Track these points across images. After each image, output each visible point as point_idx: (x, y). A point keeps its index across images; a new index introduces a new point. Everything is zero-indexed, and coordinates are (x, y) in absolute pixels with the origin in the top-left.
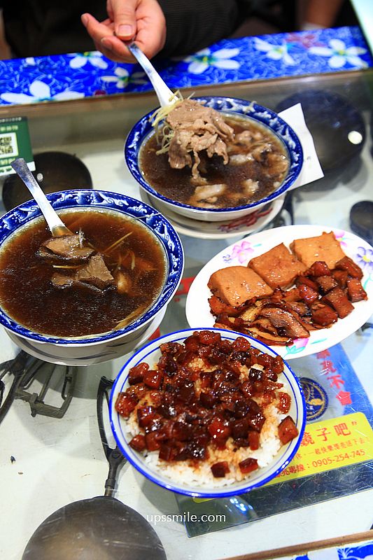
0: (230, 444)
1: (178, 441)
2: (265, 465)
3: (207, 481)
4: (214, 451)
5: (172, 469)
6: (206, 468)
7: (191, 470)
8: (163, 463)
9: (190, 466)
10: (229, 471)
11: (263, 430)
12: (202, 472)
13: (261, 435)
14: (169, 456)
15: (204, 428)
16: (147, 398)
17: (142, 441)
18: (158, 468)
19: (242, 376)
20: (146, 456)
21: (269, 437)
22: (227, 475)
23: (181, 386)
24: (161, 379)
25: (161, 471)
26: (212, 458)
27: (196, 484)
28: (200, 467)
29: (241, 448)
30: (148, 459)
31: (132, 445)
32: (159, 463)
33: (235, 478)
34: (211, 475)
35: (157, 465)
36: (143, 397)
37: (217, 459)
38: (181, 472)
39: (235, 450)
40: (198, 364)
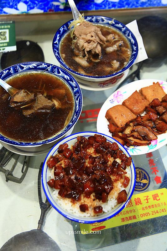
0: (92, 196)
1: (69, 188)
2: (107, 212)
3: (77, 212)
4: (84, 197)
5: (63, 201)
6: (78, 205)
7: (71, 204)
8: (60, 196)
9: (71, 202)
10: (88, 210)
11: (110, 194)
12: (76, 206)
13: (109, 196)
14: (63, 194)
15: (82, 185)
16: (62, 162)
17: (53, 183)
18: (57, 198)
19: (110, 163)
20: (54, 191)
21: (112, 198)
22: (87, 212)
23: (79, 160)
24: (71, 154)
25: (58, 200)
26: (82, 201)
27: (72, 211)
28: (76, 204)
29: (97, 200)
30: (54, 192)
31: (49, 183)
32: (58, 196)
33: (90, 214)
34: (79, 210)
35: (57, 197)
36: (61, 161)
37: (85, 202)
38: (66, 204)
39: (94, 200)
40: (91, 151)
